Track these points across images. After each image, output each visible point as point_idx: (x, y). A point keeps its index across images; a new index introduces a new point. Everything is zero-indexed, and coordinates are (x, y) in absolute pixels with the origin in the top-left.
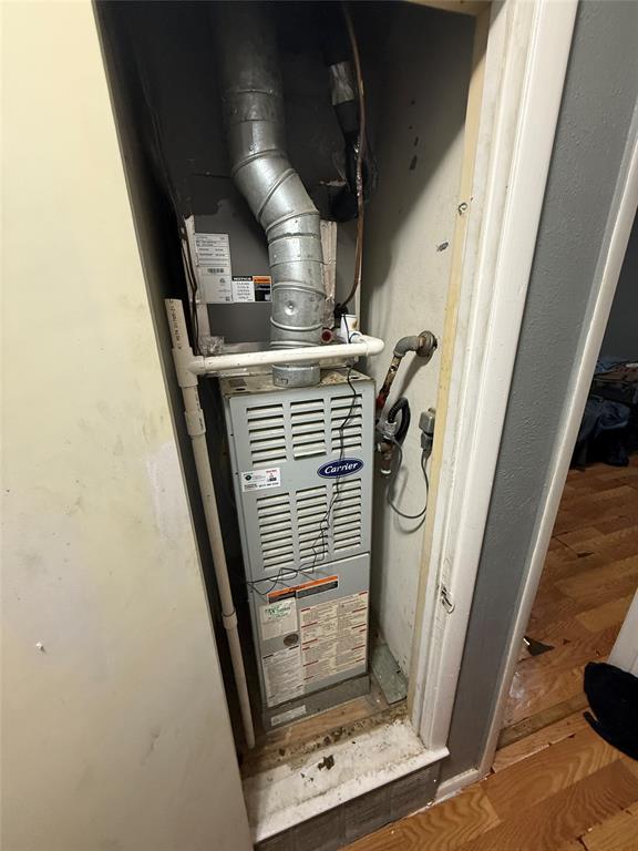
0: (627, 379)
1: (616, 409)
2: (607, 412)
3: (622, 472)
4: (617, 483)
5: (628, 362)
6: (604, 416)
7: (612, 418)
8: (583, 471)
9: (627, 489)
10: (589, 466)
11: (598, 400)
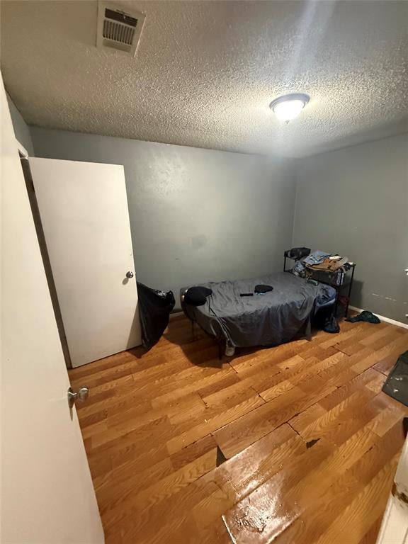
0: (331, 268)
1: (326, 292)
2: (321, 294)
3: (336, 339)
4: (334, 350)
5: (331, 256)
6: (319, 297)
7: (325, 298)
8: (310, 340)
9: (340, 355)
10: (314, 336)
11: (315, 284)
